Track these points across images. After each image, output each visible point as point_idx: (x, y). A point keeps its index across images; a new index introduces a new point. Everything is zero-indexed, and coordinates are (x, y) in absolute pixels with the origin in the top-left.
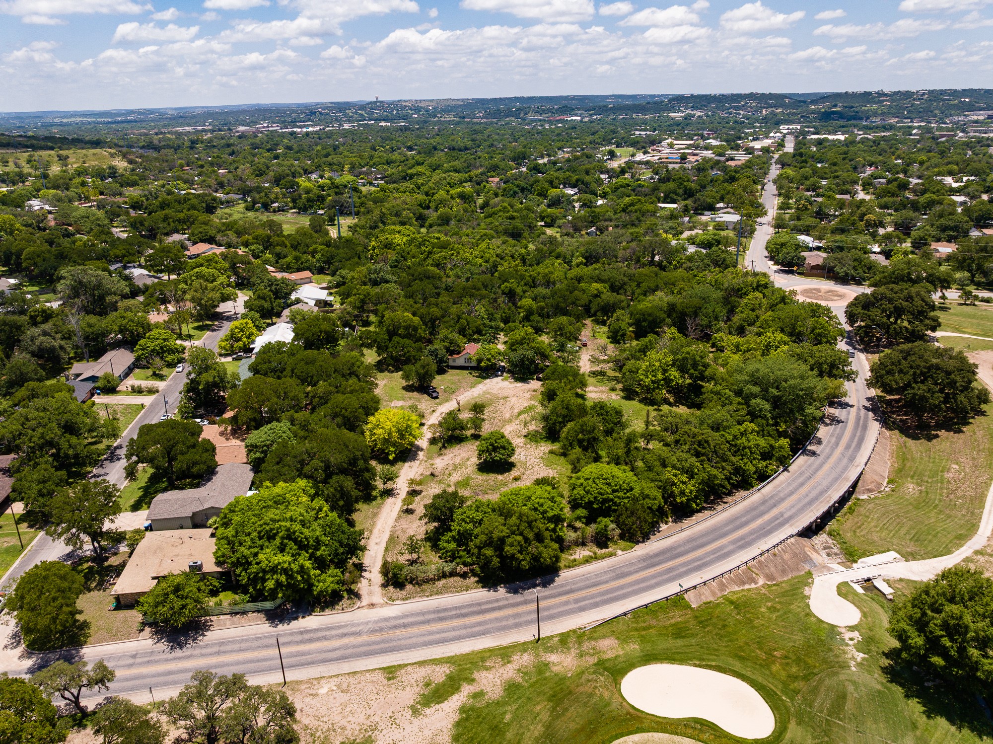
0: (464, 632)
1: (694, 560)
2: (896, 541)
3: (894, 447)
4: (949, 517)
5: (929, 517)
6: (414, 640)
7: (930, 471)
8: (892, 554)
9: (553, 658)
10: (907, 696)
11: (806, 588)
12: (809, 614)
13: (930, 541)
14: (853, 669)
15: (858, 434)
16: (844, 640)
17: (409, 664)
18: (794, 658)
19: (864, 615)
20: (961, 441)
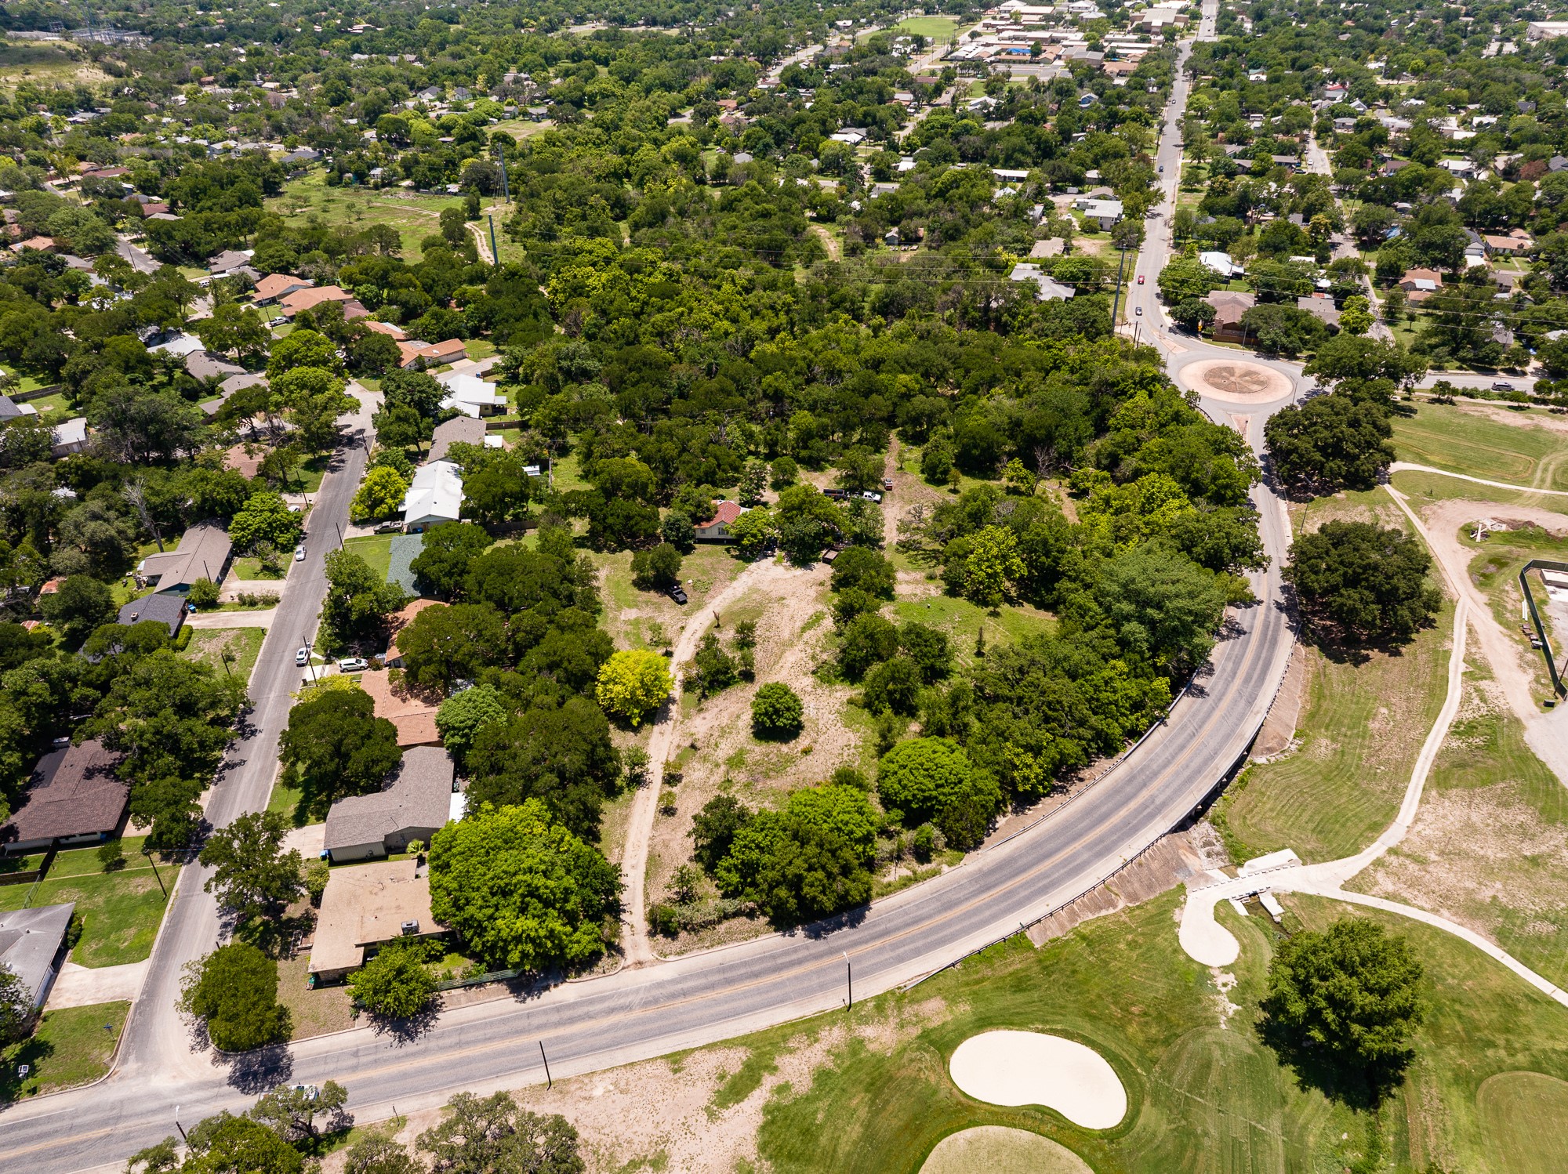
0: (758, 999)
1: (1039, 878)
2: (1294, 833)
3: (1310, 676)
4: (1365, 793)
5: (1340, 795)
6: (698, 1014)
7: (1352, 717)
8: (1288, 854)
9: (868, 1032)
10: (1281, 1063)
11: (1177, 910)
12: (1178, 950)
13: (1337, 833)
14: (1223, 1026)
15: (1263, 655)
16: (1215, 986)
17: (696, 1049)
18: (1155, 1014)
19: (1244, 949)
20: (1397, 669)
